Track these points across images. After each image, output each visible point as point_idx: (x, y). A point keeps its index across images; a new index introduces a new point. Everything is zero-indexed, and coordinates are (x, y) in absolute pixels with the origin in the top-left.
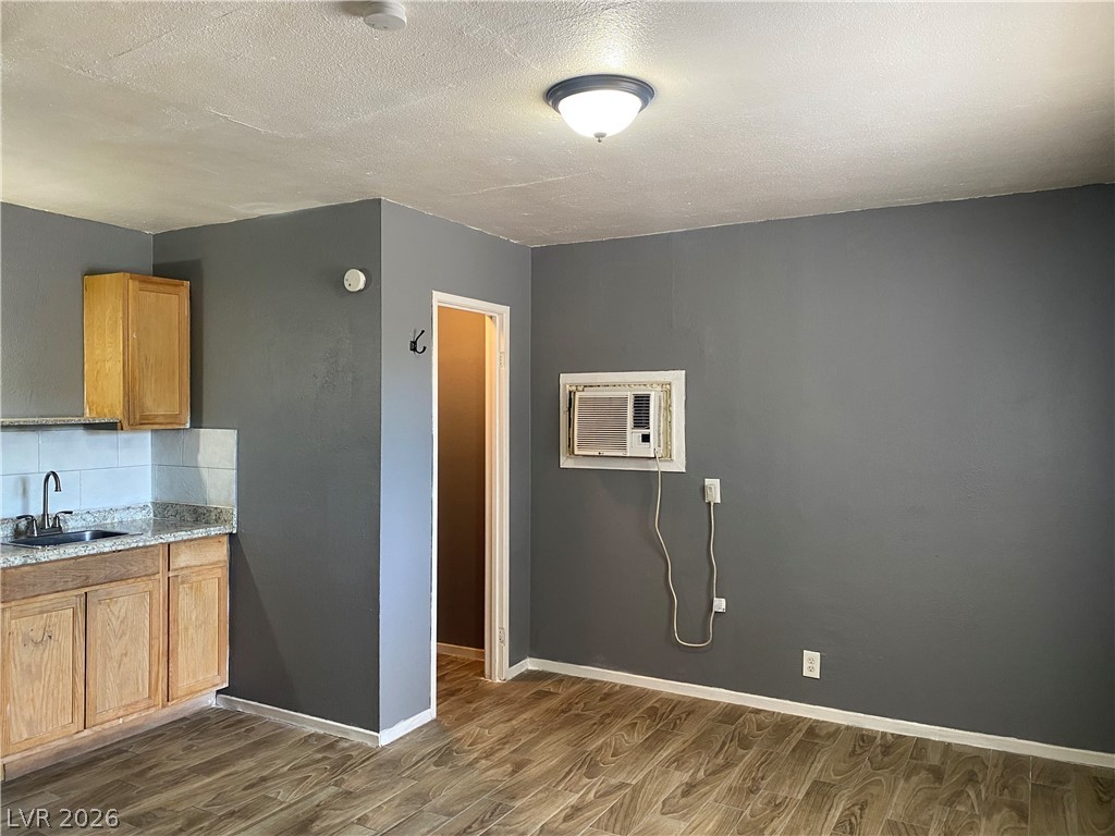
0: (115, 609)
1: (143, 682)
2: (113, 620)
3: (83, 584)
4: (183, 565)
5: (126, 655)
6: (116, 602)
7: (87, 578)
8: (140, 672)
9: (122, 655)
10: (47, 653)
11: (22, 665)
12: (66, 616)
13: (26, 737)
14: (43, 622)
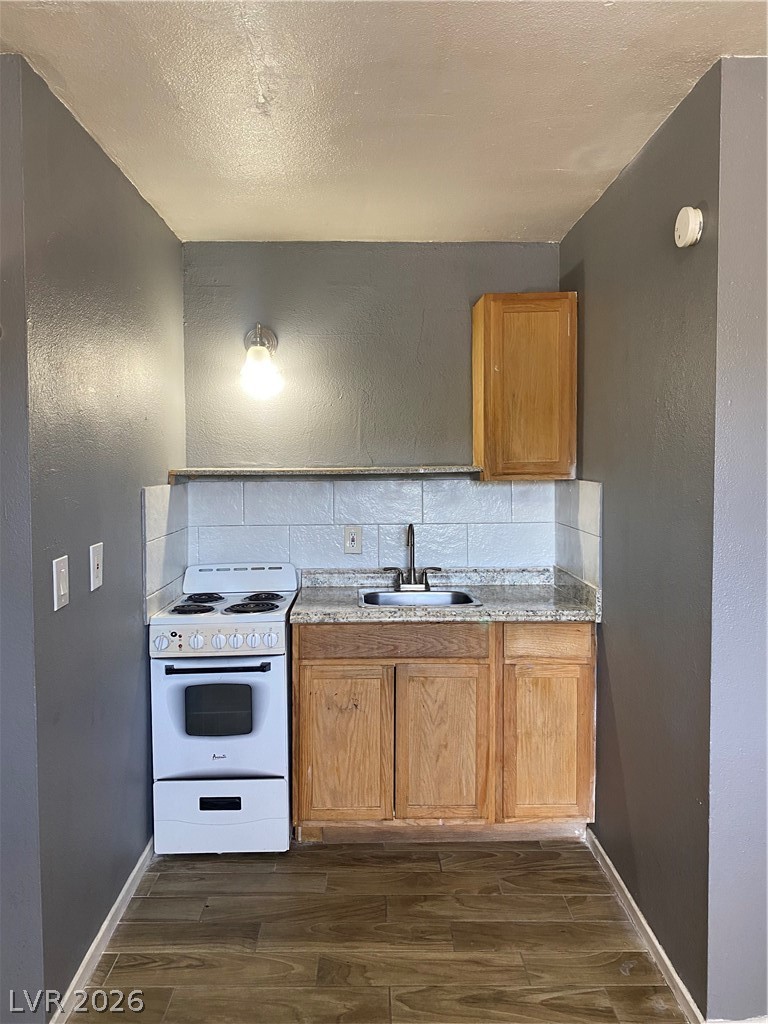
0: (431, 690)
1: (468, 783)
2: (429, 702)
3: (390, 654)
4: (521, 653)
5: (446, 747)
6: (433, 682)
7: (396, 648)
8: (464, 772)
9: (440, 746)
10: (352, 722)
11: (325, 729)
12: (372, 688)
13: (329, 806)
14: (347, 688)
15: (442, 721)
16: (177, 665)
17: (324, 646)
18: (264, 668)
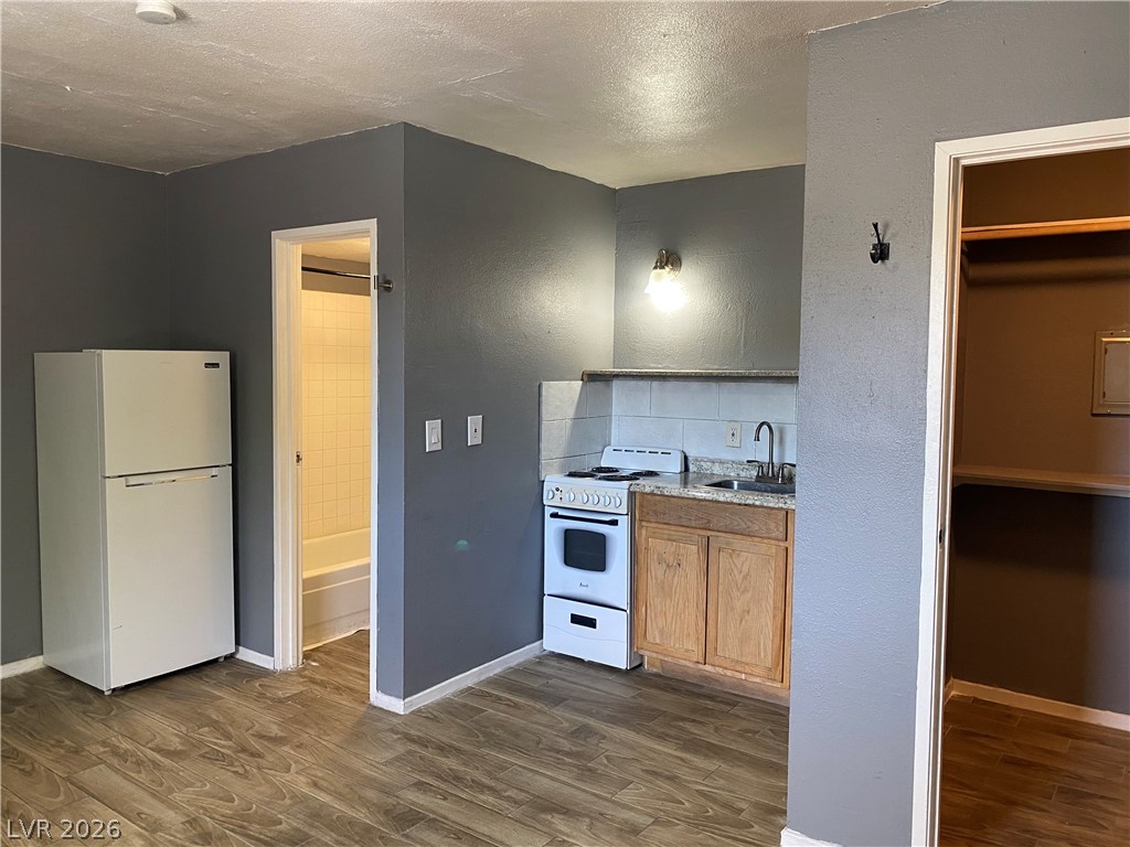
0: (737, 562)
1: (765, 648)
2: (735, 571)
3: (704, 526)
5: (748, 612)
6: (739, 555)
7: (709, 522)
8: (762, 638)
9: (744, 611)
10: (676, 578)
11: (656, 579)
12: (692, 552)
13: (658, 641)
14: (673, 549)
15: (746, 590)
16: (561, 512)
17: (655, 512)
18: (614, 523)
